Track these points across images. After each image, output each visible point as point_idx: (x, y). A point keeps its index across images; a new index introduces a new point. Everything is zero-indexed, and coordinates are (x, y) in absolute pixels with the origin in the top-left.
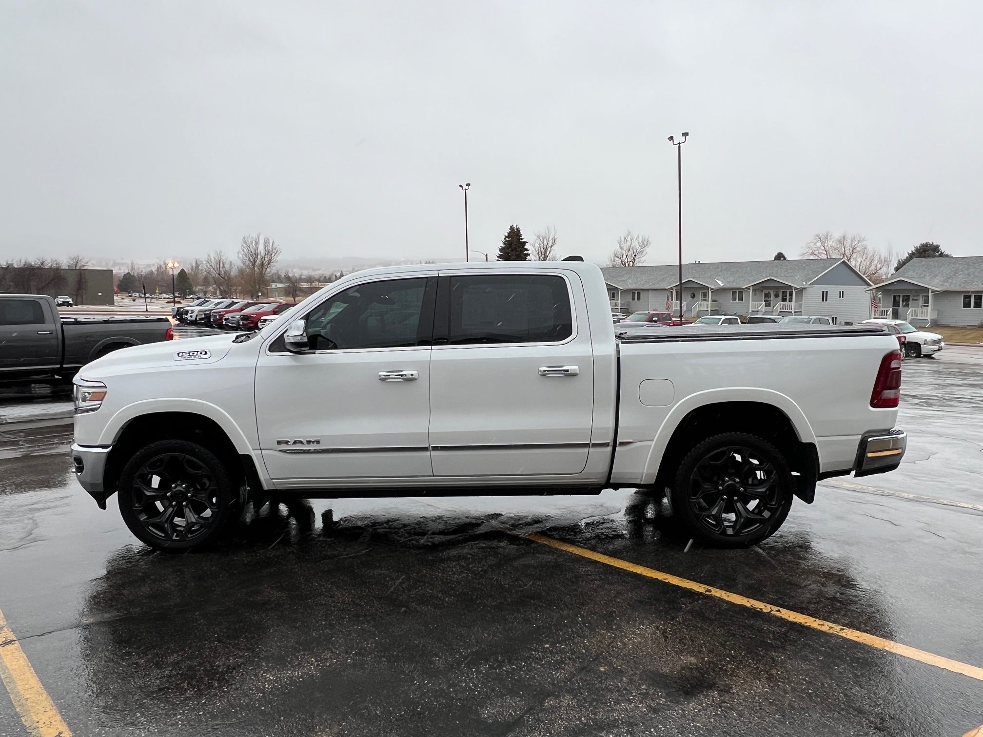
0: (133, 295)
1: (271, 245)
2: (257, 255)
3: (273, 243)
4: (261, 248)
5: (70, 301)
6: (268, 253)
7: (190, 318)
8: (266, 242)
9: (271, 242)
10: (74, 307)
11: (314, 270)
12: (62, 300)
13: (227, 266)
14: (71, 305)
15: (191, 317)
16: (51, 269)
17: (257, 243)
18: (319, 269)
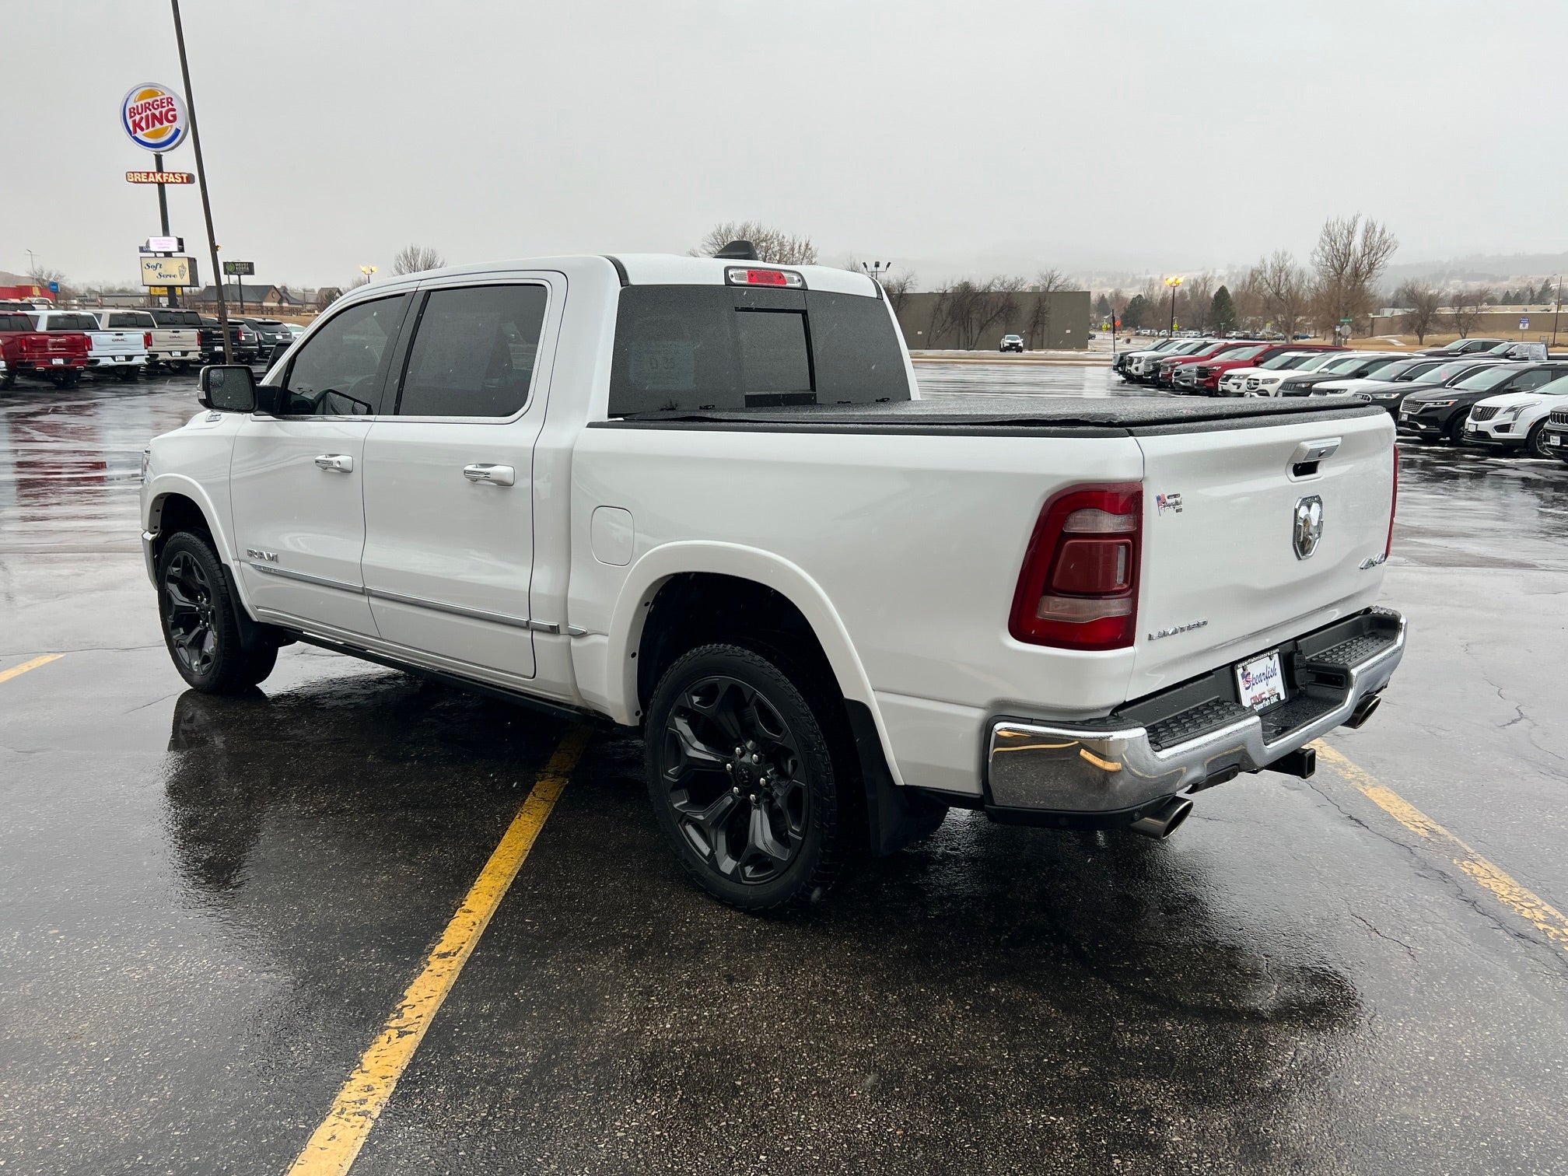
0: (1143, 332)
1: (1378, 235)
2: (1347, 255)
3: (1383, 232)
4: (1357, 242)
5: (1020, 342)
6: (1369, 249)
7: (1134, 372)
8: (1370, 230)
9: (1378, 229)
10: (1026, 352)
11: (1494, 279)
12: (1010, 341)
13: (1293, 280)
14: (1019, 350)
15: (1137, 369)
16: (999, 294)
17: (1351, 233)
18: (1506, 278)
